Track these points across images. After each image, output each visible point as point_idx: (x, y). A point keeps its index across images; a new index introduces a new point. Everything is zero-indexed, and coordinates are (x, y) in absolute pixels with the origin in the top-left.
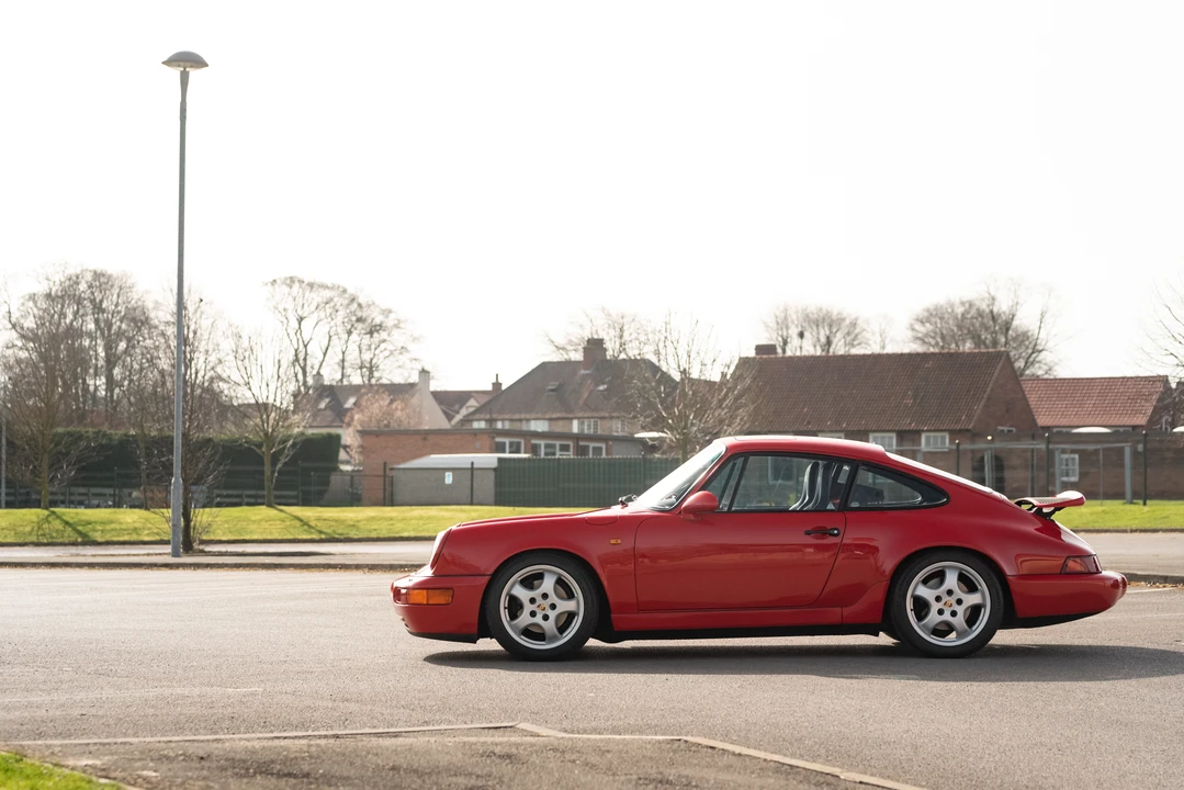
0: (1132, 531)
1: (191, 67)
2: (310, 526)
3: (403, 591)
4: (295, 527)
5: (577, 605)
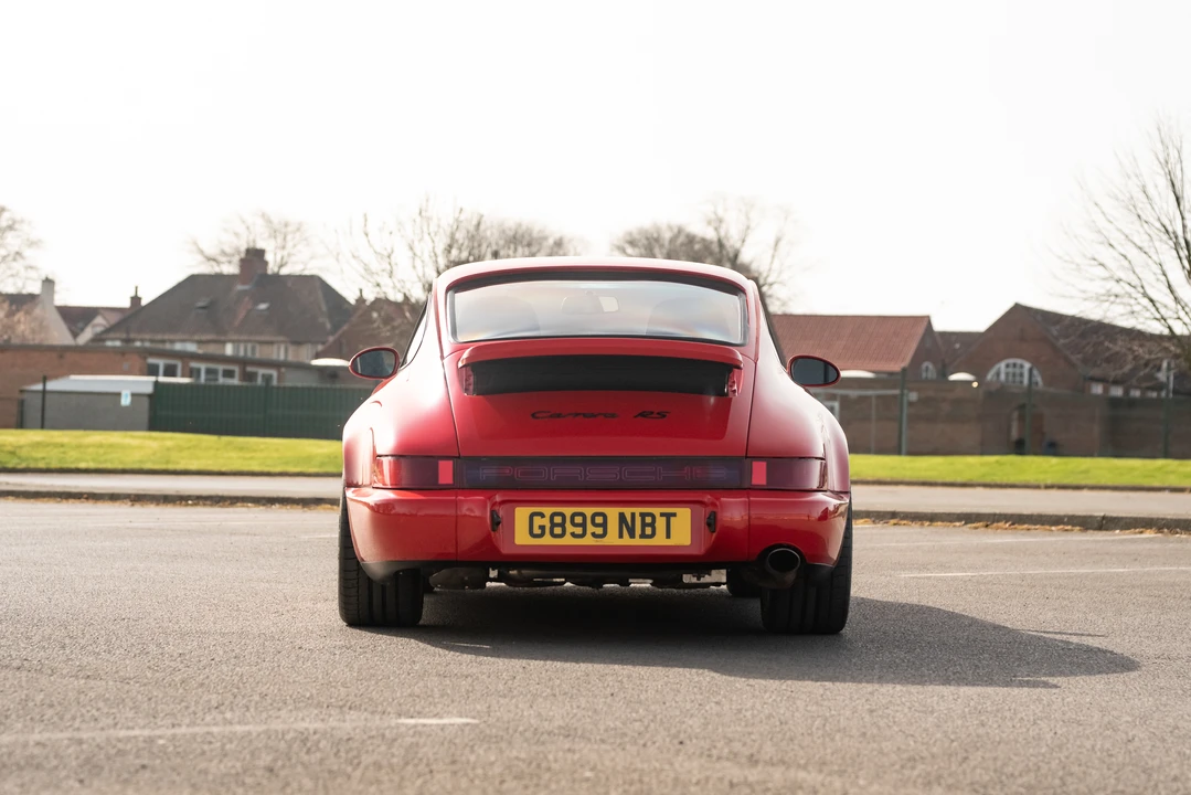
0: (1047, 487)
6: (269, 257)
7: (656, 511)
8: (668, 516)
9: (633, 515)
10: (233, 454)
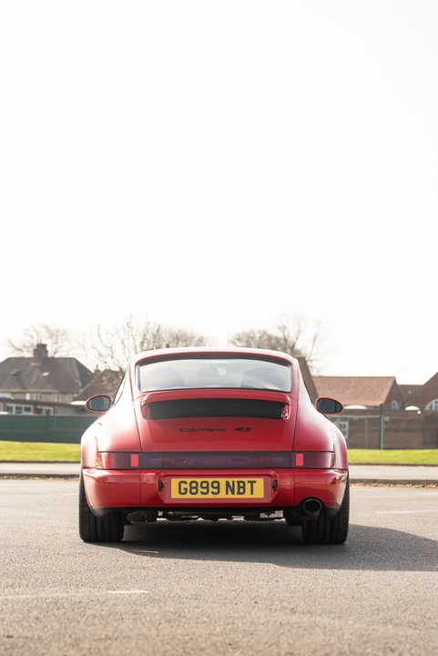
6: (48, 348)
7: (246, 480)
8: (252, 483)
9: (233, 482)
10: (30, 452)
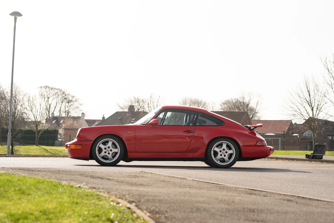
1: (18, 16)
2: (48, 151)
3: (68, 145)
4: (44, 151)
5: (118, 150)
6: (135, 107)
